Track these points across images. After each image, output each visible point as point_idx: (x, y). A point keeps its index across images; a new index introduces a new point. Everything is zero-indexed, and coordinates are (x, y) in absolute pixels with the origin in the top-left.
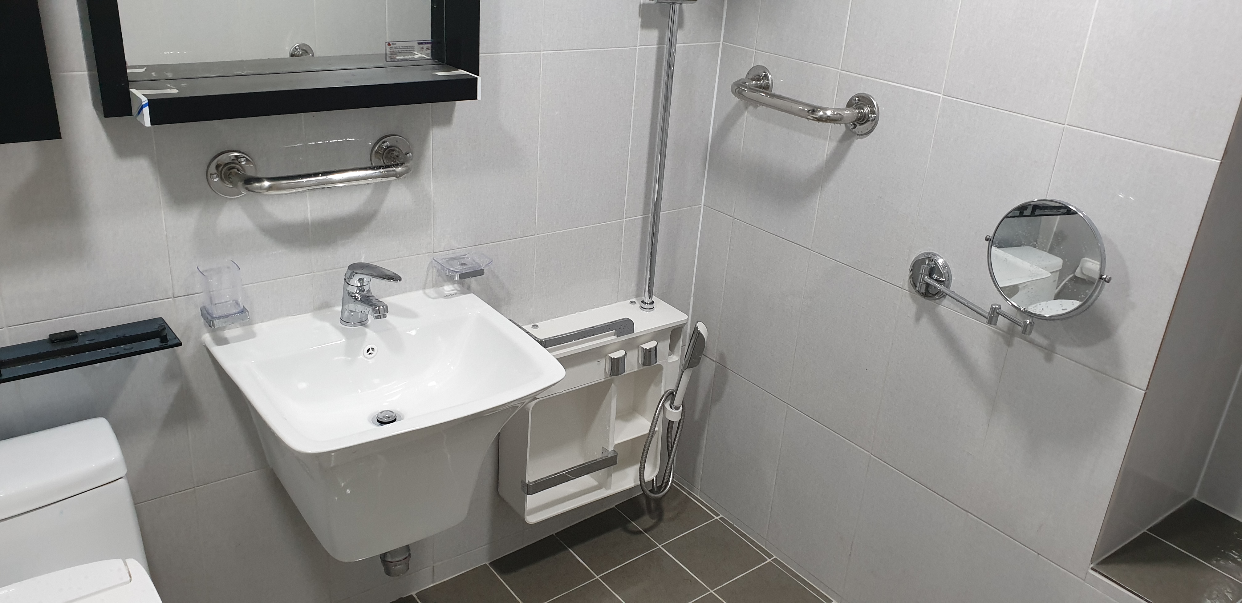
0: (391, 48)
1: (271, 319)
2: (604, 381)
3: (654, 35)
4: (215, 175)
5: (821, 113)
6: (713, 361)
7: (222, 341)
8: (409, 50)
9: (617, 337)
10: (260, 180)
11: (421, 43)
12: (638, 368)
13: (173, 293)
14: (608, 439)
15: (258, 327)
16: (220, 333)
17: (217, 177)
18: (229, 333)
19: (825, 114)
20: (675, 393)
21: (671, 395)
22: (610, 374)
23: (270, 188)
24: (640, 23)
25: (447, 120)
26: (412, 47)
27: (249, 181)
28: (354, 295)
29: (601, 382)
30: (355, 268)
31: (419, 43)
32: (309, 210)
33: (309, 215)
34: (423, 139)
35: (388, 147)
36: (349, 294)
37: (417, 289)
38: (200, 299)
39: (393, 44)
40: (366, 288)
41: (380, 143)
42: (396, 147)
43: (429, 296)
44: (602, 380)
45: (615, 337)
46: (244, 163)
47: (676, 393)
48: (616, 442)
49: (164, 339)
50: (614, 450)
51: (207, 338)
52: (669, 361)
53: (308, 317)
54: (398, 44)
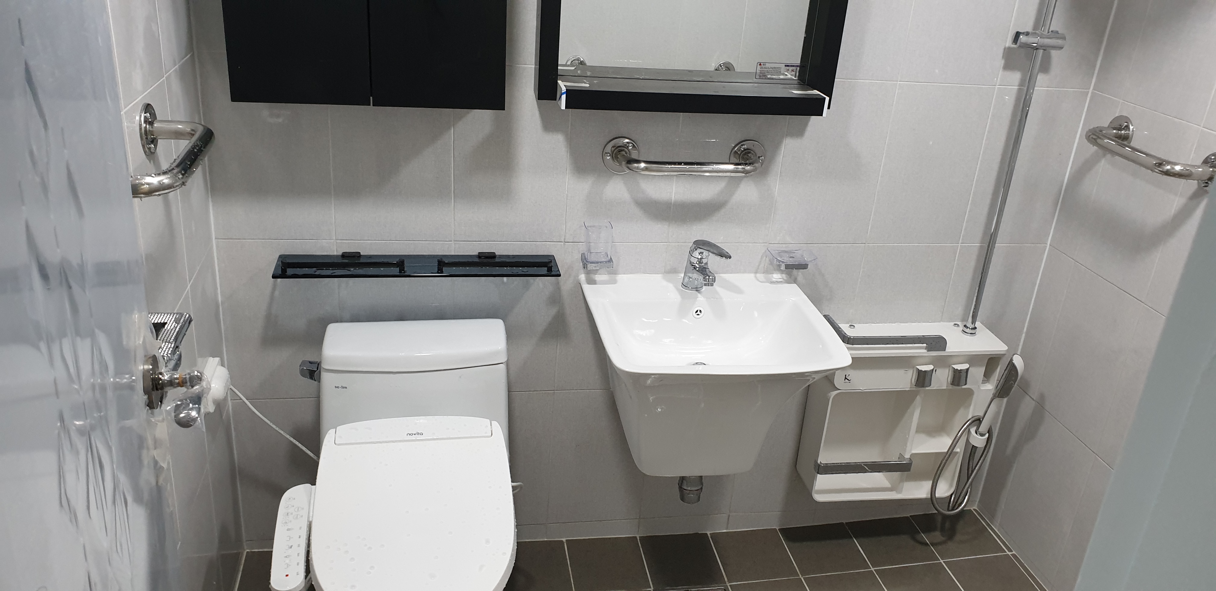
0: (762, 68)
1: (631, 273)
2: (908, 390)
3: (1016, 77)
4: (608, 154)
5: (1169, 167)
6: (1033, 399)
7: (591, 282)
8: (778, 71)
9: (928, 351)
10: (638, 162)
11: (788, 66)
12: (947, 387)
13: (565, 239)
14: (906, 447)
15: (620, 277)
16: (592, 276)
17: (609, 156)
18: (598, 277)
19: (1173, 168)
20: (981, 419)
21: (978, 421)
22: (915, 384)
23: (646, 169)
24: (1002, 65)
25: (800, 132)
26: (780, 68)
27: (631, 161)
28: (694, 265)
29: (906, 390)
30: (700, 244)
31: (785, 66)
32: (674, 192)
33: (673, 196)
34: (777, 146)
35: (745, 150)
36: (691, 263)
37: (750, 272)
38: (583, 248)
39: (763, 65)
40: (704, 261)
41: (739, 145)
42: (752, 150)
43: (758, 280)
44: (907, 389)
45: (925, 351)
46: (631, 148)
47: (983, 419)
48: (914, 452)
49: (550, 269)
50: (910, 458)
51: (582, 277)
52: (982, 388)
53: (659, 277)
54: (767, 65)
